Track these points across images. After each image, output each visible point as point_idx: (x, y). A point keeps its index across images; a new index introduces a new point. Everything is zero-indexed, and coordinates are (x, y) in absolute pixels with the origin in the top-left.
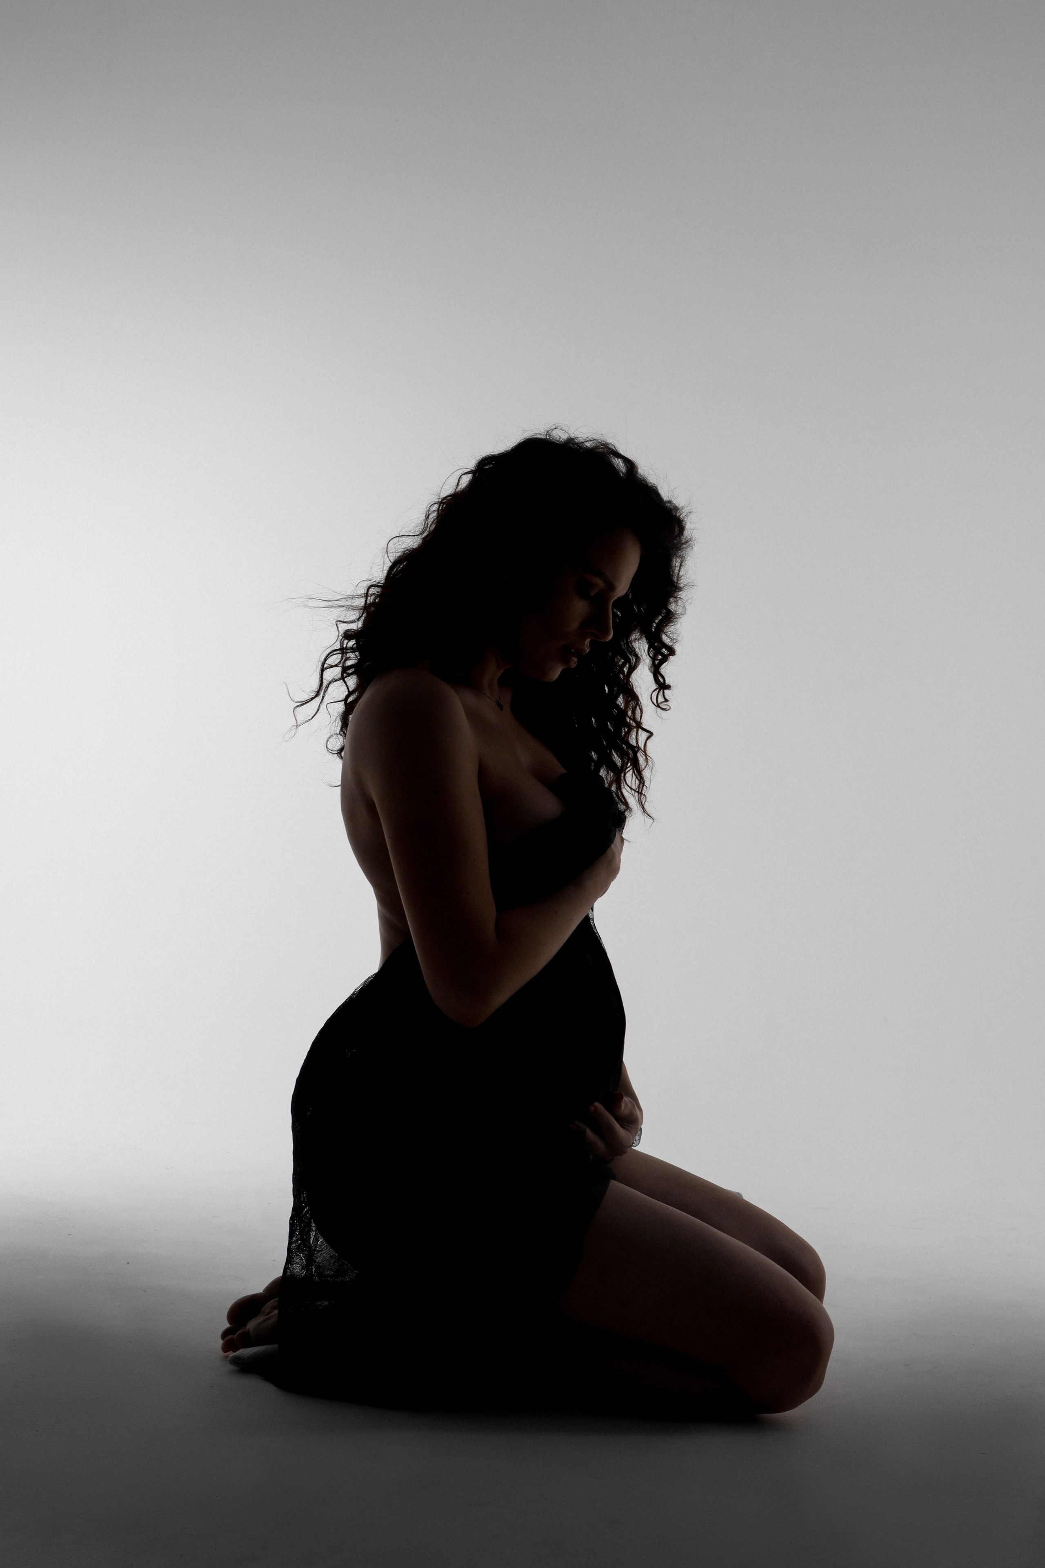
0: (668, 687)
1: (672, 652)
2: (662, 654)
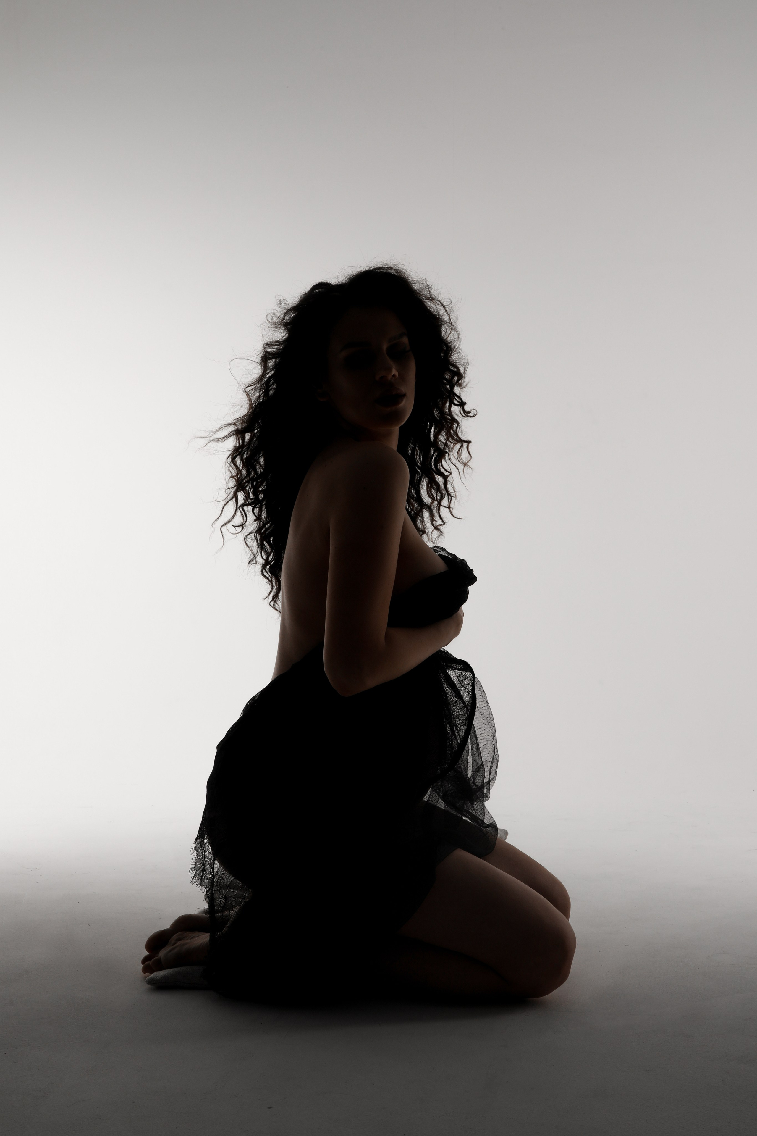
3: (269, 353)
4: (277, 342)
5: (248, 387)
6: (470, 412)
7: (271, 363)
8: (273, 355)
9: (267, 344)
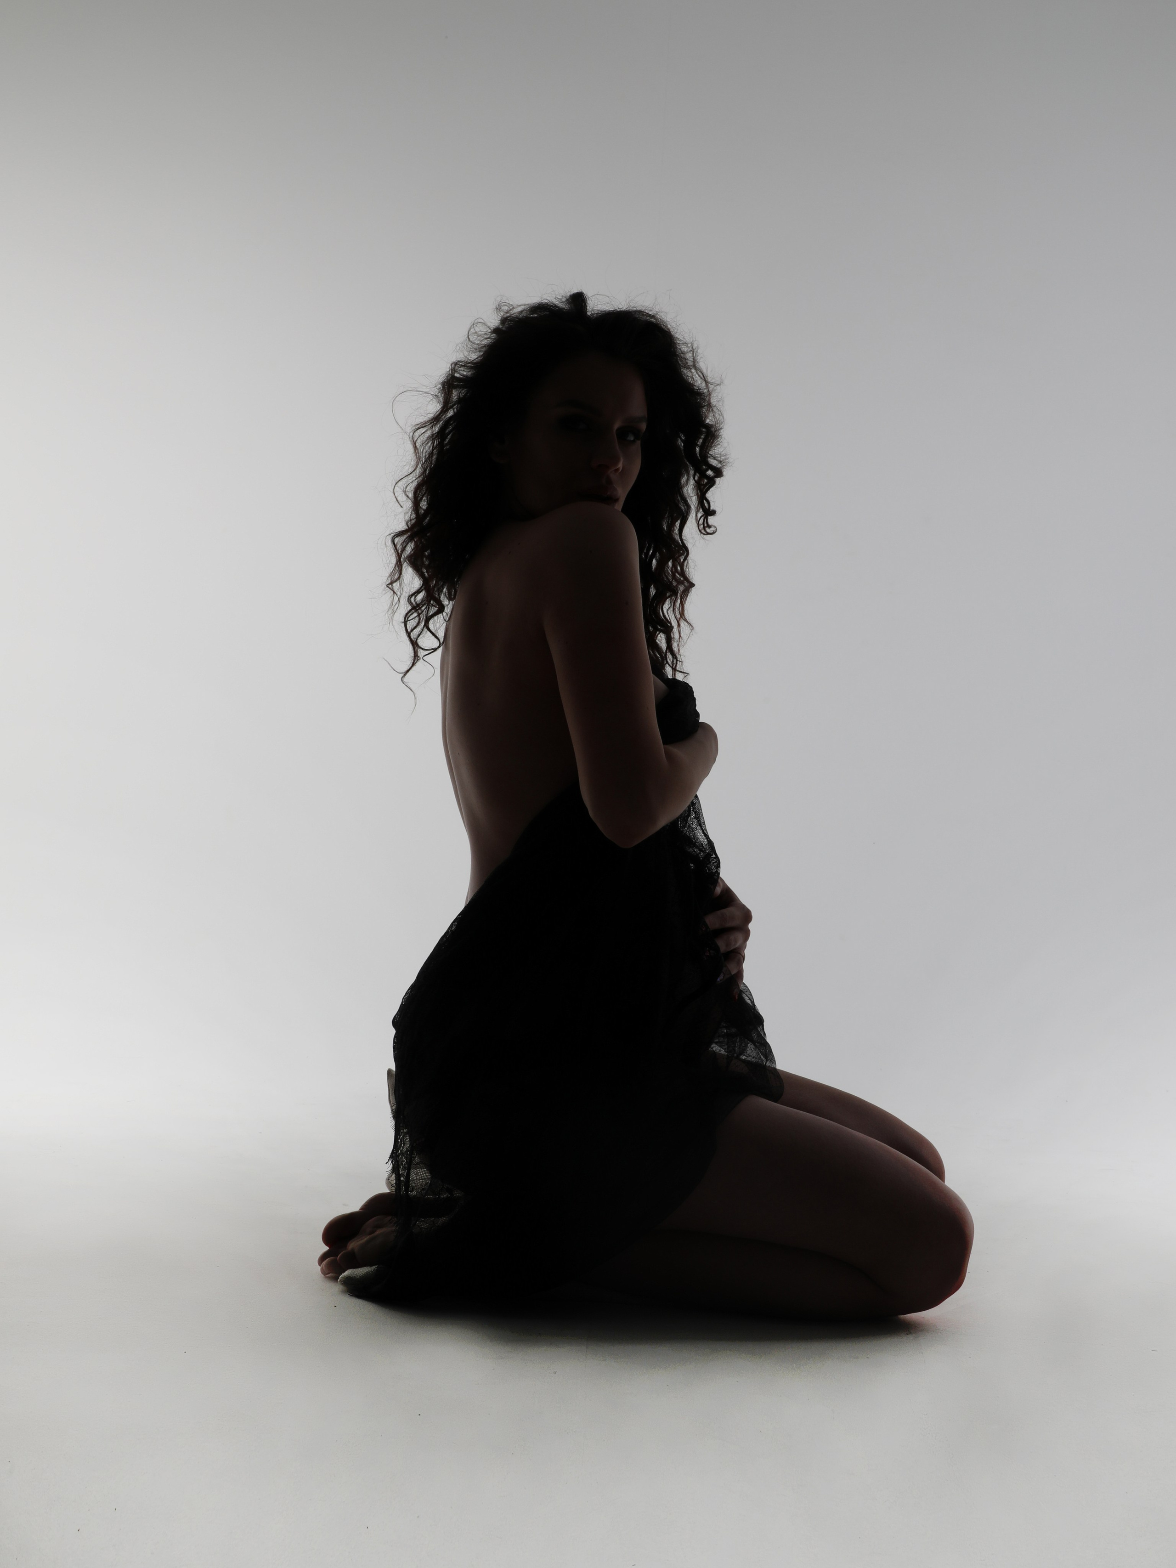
0: (713, 513)
1: (719, 473)
2: (708, 477)
3: (456, 378)
4: (469, 363)
5: (419, 428)
6: (709, 527)
7: (455, 395)
8: (464, 382)
9: (456, 364)
